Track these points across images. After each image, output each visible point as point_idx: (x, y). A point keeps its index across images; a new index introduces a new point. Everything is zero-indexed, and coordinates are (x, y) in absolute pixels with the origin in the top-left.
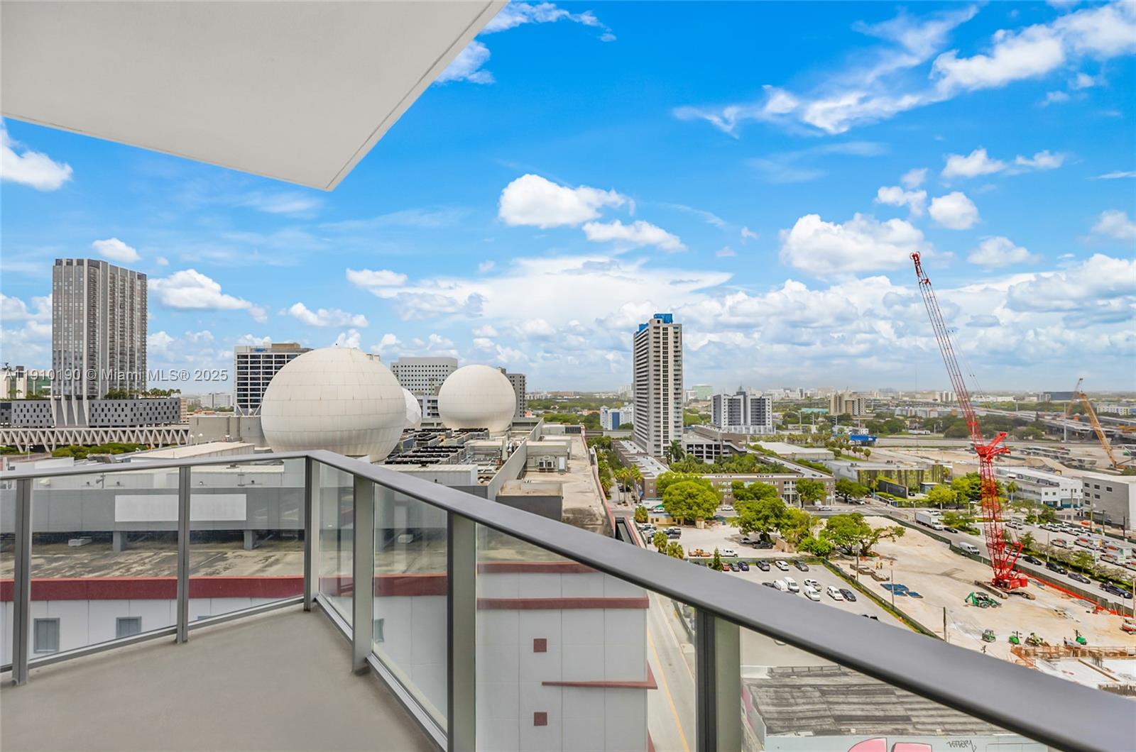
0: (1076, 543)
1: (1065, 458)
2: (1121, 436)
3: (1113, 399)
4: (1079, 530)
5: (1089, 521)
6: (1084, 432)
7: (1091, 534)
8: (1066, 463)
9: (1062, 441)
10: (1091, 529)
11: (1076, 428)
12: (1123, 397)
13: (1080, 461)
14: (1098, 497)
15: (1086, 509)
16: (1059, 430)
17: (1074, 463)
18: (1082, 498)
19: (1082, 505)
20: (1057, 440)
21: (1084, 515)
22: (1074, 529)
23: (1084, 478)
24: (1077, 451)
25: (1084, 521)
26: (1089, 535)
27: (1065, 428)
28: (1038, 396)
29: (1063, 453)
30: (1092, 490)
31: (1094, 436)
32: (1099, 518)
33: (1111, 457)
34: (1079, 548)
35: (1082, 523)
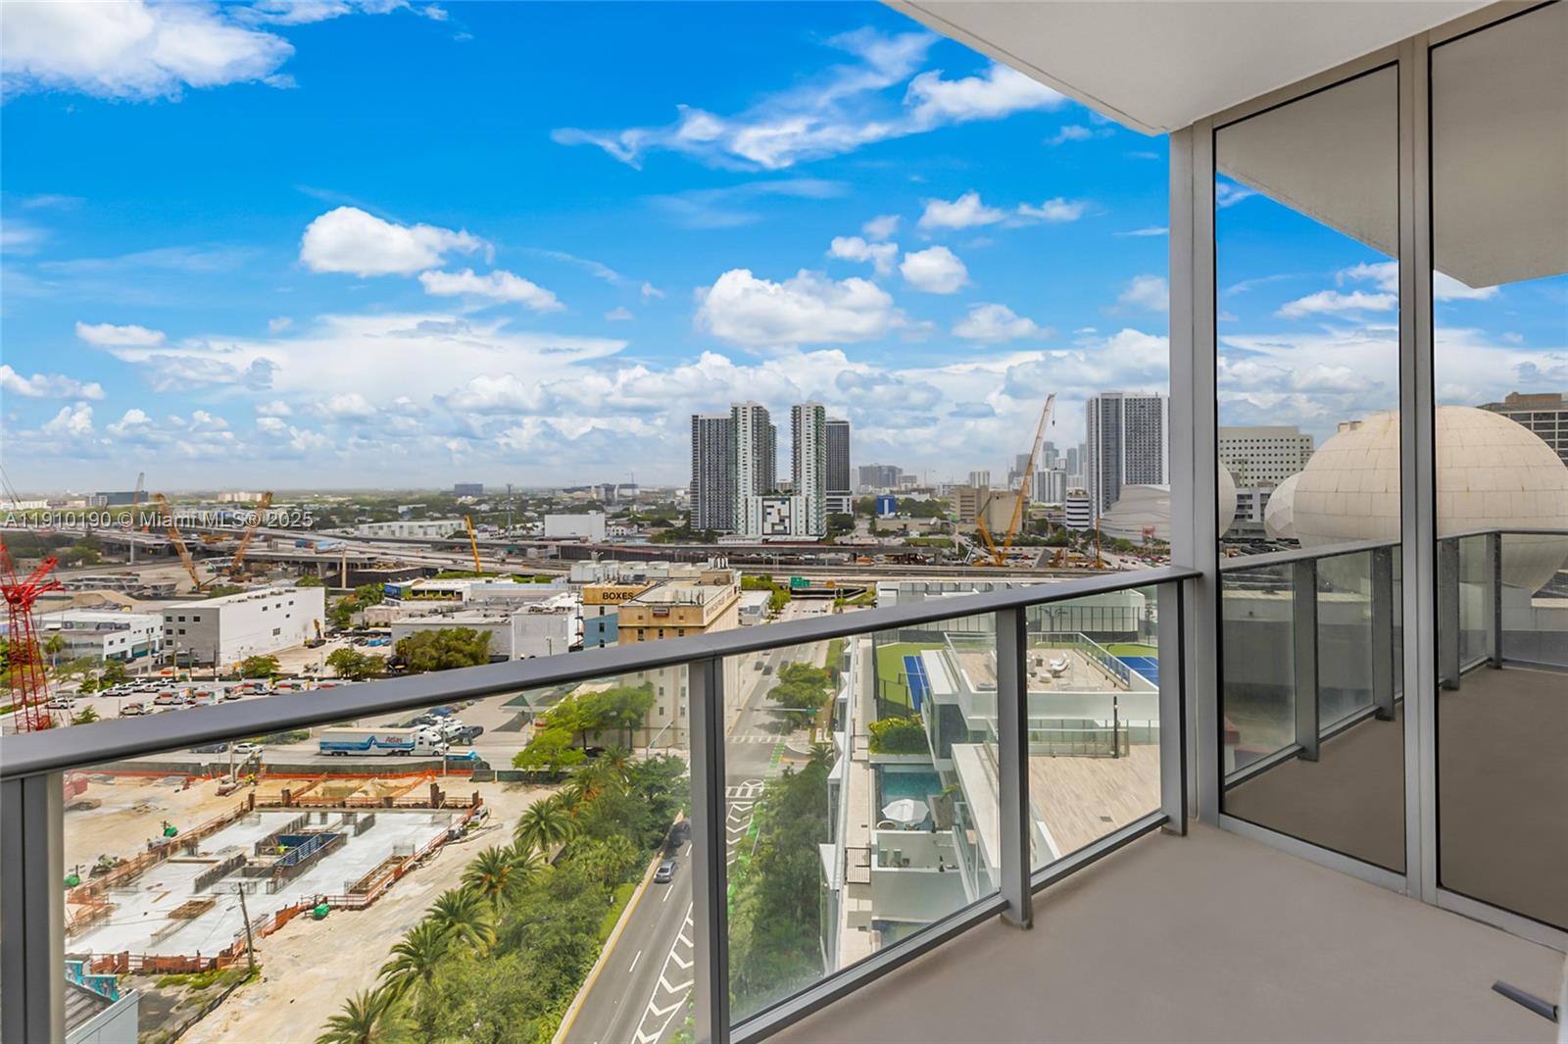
0: (156, 704)
1: (134, 586)
2: (203, 548)
3: (192, 501)
4: (159, 683)
5: (172, 668)
6: (158, 547)
7: (174, 684)
8: (135, 594)
9: (128, 564)
10: (174, 678)
11: (147, 542)
12: (203, 497)
13: (155, 587)
14: (182, 632)
15: (167, 652)
16: (121, 548)
17: (147, 592)
18: (161, 638)
19: (161, 648)
20: (120, 563)
21: (164, 662)
22: (152, 684)
23: (165, 610)
24: (150, 575)
25: (166, 669)
26: (172, 687)
27: (132, 544)
28: (87, 499)
29: (131, 580)
30: (175, 625)
31: (173, 552)
32: (184, 660)
33: (194, 577)
34: (161, 708)
35: (163, 673)
